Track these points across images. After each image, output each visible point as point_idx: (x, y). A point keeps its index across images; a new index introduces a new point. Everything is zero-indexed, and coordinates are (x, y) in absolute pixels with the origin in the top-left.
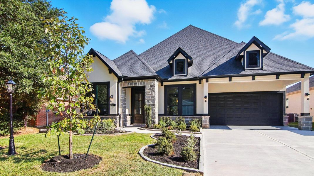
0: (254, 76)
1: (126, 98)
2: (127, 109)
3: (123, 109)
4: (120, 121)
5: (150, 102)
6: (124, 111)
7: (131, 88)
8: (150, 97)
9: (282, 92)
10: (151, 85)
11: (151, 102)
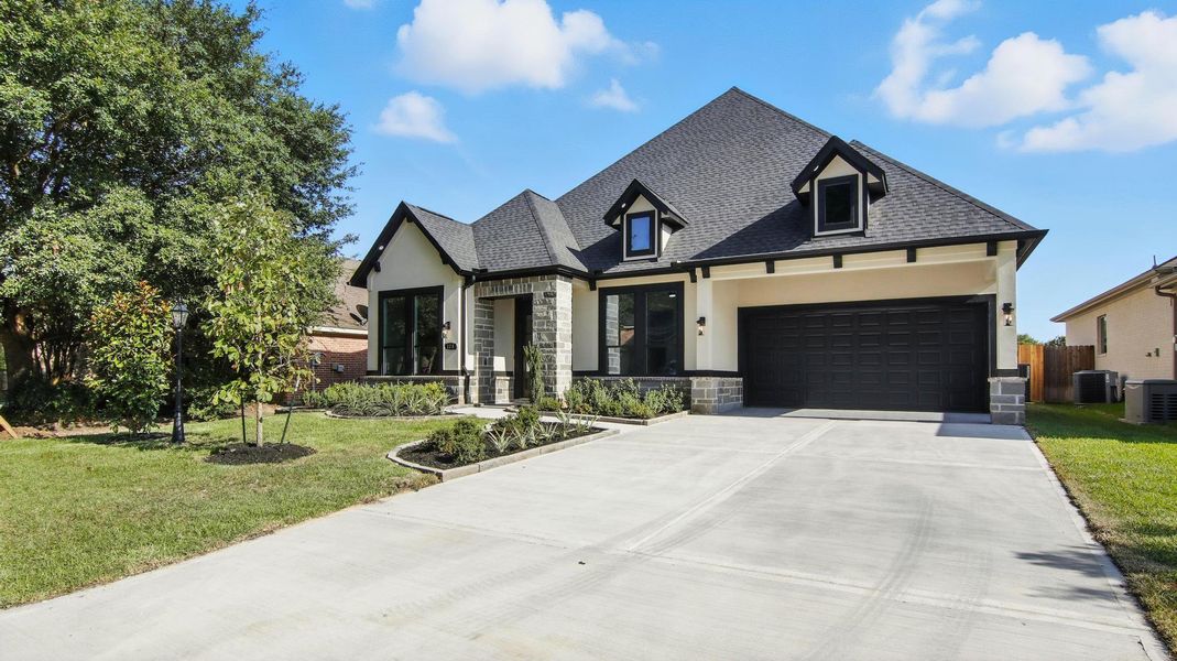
0: (838, 256)
1: (492, 328)
2: (496, 358)
3: (480, 359)
4: (467, 389)
5: (544, 337)
6: (486, 364)
7: (513, 300)
8: (543, 324)
9: (984, 300)
10: (547, 290)
11: (545, 339)
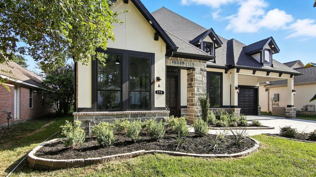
0: (269, 72)
8: (200, 84)
10: (202, 68)
